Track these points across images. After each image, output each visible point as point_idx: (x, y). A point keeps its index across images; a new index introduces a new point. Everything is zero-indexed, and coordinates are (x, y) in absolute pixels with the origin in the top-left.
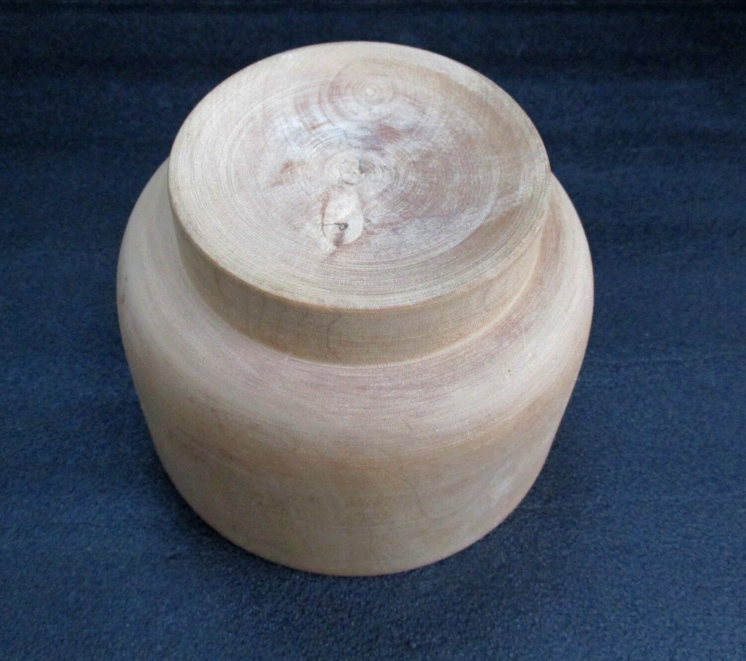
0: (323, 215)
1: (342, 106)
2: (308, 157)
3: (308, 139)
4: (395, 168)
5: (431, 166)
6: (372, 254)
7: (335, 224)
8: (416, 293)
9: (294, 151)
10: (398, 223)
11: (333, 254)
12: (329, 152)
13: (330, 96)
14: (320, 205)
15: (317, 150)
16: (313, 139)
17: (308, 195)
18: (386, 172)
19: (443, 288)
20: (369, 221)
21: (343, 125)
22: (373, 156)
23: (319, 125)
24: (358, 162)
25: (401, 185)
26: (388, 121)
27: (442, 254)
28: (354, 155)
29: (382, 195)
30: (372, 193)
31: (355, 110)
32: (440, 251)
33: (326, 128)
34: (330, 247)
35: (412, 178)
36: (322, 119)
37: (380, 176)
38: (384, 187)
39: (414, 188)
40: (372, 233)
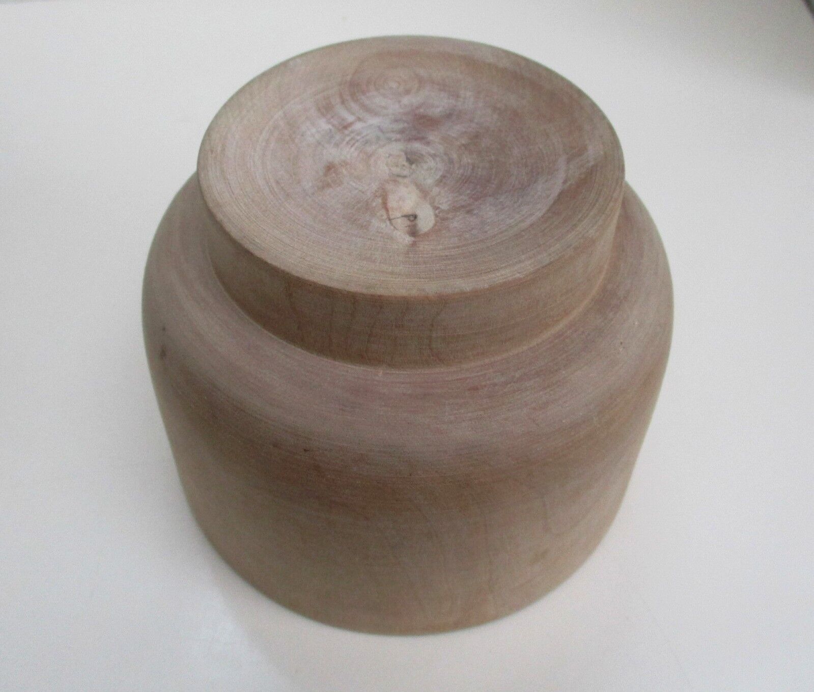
0: (387, 210)
1: (367, 102)
2: (348, 156)
3: (343, 140)
4: (446, 154)
5: (483, 146)
6: (456, 239)
7: (402, 216)
8: (522, 265)
9: (332, 153)
10: (469, 205)
11: (414, 244)
12: (369, 149)
13: (353, 95)
14: (380, 200)
15: (356, 149)
16: (348, 139)
17: (363, 193)
18: (438, 159)
19: (550, 255)
20: (438, 208)
21: (375, 121)
22: (417, 146)
23: (351, 124)
24: (403, 154)
25: (459, 168)
26: (422, 110)
27: (531, 225)
28: (397, 148)
29: (441, 181)
30: (430, 181)
31: (383, 104)
32: (528, 222)
33: (358, 126)
34: (408, 239)
35: (467, 160)
36: (350, 118)
37: (432, 163)
38: (440, 173)
39: (473, 169)
40: (447, 219)
